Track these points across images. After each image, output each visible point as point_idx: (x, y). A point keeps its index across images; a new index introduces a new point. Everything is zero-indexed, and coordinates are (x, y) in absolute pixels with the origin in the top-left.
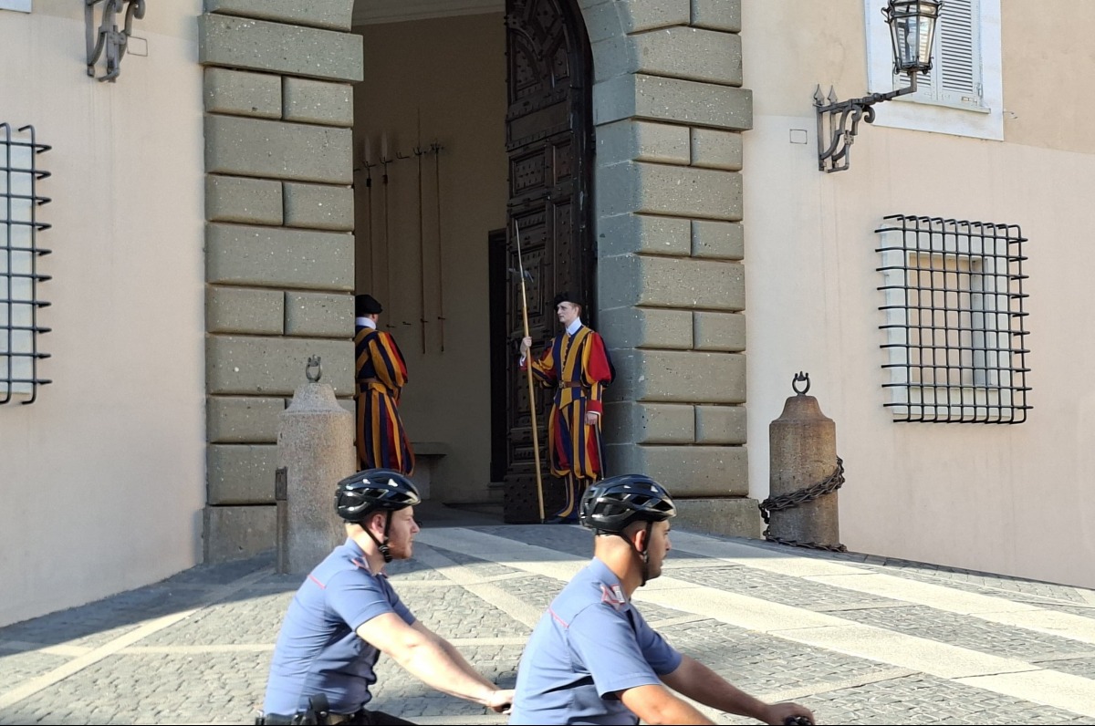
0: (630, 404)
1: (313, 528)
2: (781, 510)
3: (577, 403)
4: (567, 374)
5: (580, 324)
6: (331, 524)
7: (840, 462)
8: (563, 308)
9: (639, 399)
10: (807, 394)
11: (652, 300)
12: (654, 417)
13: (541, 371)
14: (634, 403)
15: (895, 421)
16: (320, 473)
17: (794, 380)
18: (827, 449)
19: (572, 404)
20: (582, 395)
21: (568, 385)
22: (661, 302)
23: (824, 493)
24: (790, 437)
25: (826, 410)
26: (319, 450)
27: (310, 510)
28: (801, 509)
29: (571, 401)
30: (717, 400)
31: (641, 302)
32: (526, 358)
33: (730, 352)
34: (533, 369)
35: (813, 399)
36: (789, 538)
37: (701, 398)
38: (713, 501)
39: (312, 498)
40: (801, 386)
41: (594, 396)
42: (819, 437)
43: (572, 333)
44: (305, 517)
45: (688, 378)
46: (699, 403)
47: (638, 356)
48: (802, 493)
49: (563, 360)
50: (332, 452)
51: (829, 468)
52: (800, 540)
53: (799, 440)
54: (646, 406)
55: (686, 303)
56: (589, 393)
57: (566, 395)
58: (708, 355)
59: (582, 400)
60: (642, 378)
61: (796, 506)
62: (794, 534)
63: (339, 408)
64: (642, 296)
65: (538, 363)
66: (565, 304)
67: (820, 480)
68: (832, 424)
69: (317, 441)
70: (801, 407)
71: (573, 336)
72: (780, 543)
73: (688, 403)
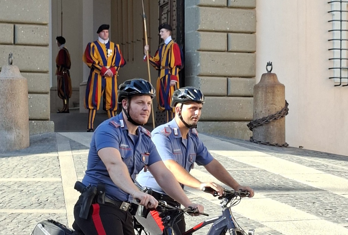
0: (194, 77)
1: (5, 130)
2: (255, 127)
3: (167, 76)
4: (163, 63)
5: (171, 39)
6: (14, 128)
7: (287, 104)
8: (162, 32)
9: (198, 74)
10: (272, 72)
11: (204, 28)
12: (204, 83)
13: (154, 61)
14: (196, 77)
15: (335, 86)
16: (9, 105)
17: (267, 66)
18: (278, 99)
19: (165, 76)
20: (169, 72)
21: (163, 68)
22: (210, 29)
23: (275, 119)
24: (260, 92)
25: (281, 80)
26: (8, 95)
27: (4, 122)
28: (264, 127)
29: (164, 75)
30: (241, 76)
31: (199, 29)
32: (147, 57)
33: (249, 52)
34: (150, 60)
35: (274, 75)
36: (258, 140)
37: (231, 74)
38: (235, 122)
39: (5, 116)
40: (269, 68)
41: (173, 73)
42: (273, 92)
43: (167, 44)
44: (2, 125)
45: (224, 65)
46: (231, 77)
47: (198, 54)
48: (263, 119)
49: (162, 56)
50: (14, 96)
51: (279, 107)
52: (263, 141)
53: (264, 94)
54: (200, 78)
55: (224, 29)
56: (171, 72)
57: (163, 72)
58: (235, 54)
59: (169, 75)
60: (199, 65)
61: (262, 125)
62: (261, 138)
63: (22, 77)
64: (199, 26)
65: (152, 58)
66: (163, 30)
67: (274, 113)
68: (283, 87)
69: (7, 91)
70: (267, 78)
71: (167, 45)
72: (254, 142)
73: (225, 76)
